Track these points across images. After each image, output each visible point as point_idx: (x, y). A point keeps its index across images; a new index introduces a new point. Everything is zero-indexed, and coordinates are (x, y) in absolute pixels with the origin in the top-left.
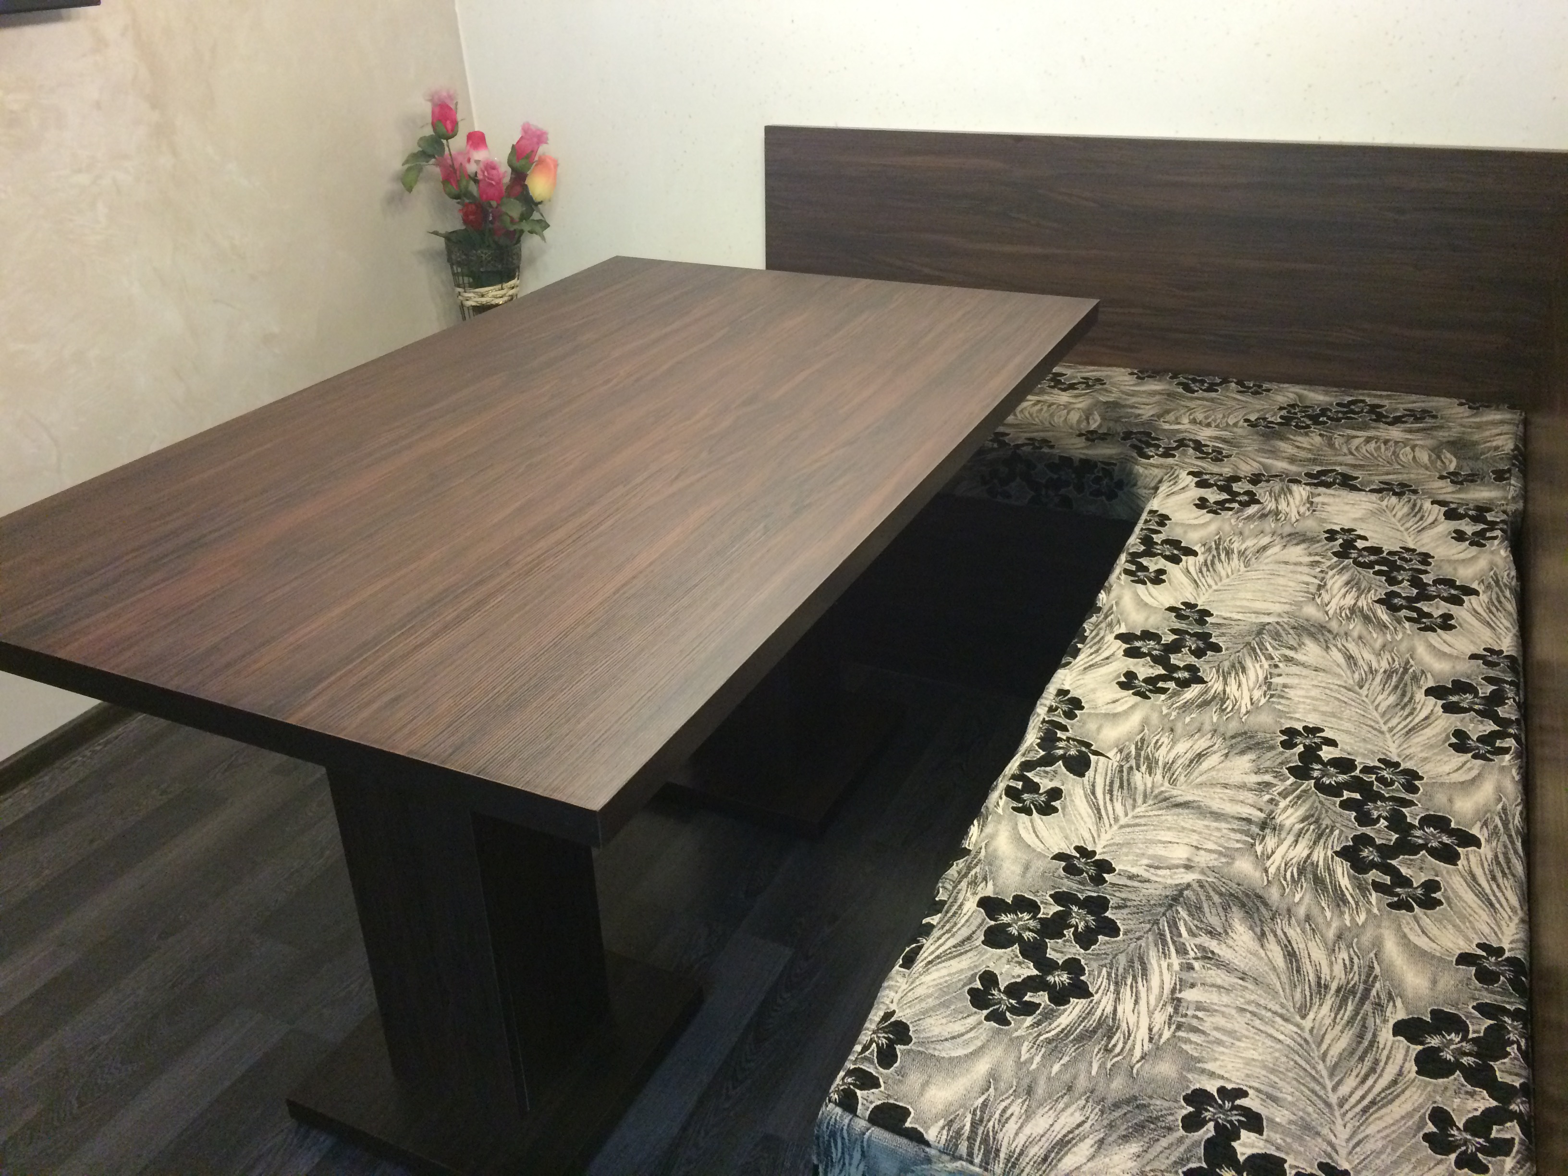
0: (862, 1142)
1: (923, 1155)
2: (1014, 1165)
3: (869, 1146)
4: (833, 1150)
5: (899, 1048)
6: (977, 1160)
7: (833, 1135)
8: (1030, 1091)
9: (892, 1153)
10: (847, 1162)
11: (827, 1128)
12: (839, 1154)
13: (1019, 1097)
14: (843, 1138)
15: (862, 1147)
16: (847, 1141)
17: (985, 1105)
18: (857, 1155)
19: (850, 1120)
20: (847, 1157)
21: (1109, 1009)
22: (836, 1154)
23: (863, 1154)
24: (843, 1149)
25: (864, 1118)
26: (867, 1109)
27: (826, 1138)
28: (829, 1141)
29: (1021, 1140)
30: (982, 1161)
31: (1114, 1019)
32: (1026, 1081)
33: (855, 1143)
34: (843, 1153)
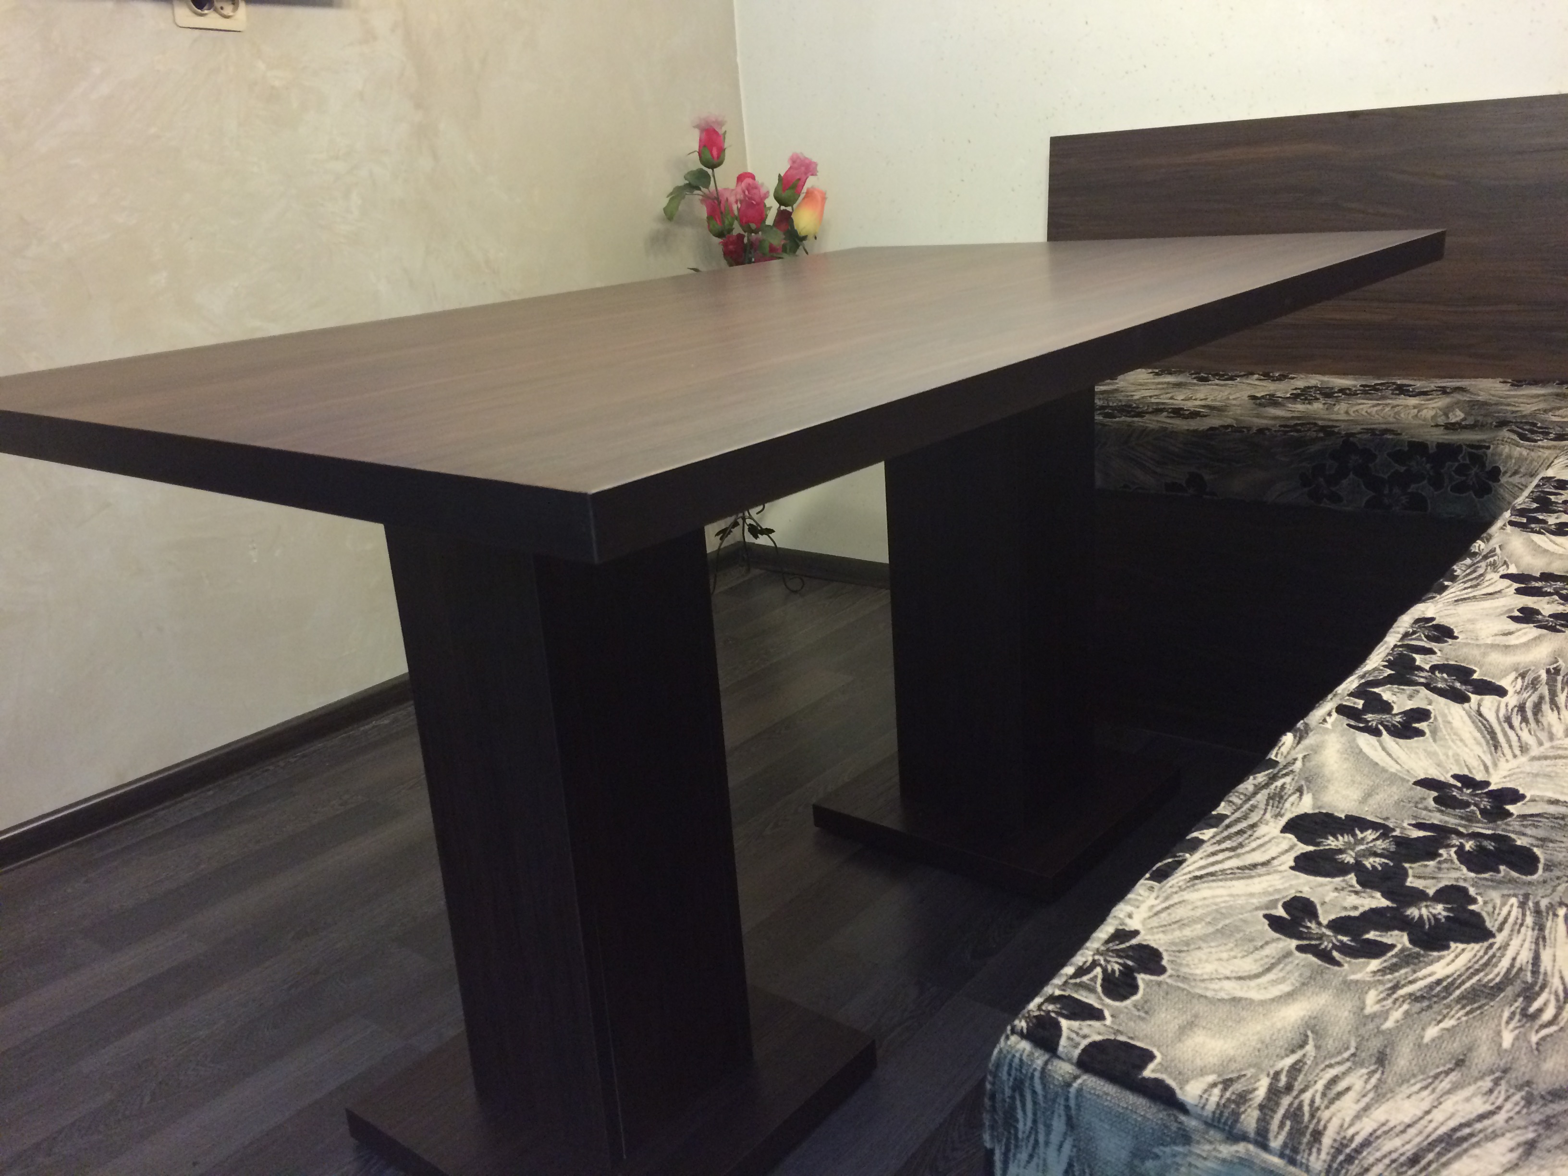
0: (1067, 1099)
1: (1174, 1127)
2: (1350, 1159)
3: (1079, 1106)
4: (1020, 1114)
5: (1142, 979)
6: (1276, 1143)
7: (1018, 1086)
8: (1381, 1060)
9: (1119, 1119)
10: (1041, 1138)
11: (1009, 1074)
12: (1029, 1123)
13: (1362, 1065)
14: (1034, 1092)
15: (1067, 1108)
16: (1040, 1098)
17: (1295, 1069)
18: (1059, 1125)
19: (1046, 1063)
20: (1041, 1128)
21: (1525, 956)
22: (1023, 1125)
23: (1071, 1124)
24: (1035, 1114)
25: (1069, 1060)
26: (1076, 1046)
27: (1008, 1092)
28: (1013, 1098)
29: (1366, 1126)
30: (1285, 1145)
31: (1535, 972)
32: (1376, 1044)
33: (1054, 1101)
34: (1035, 1121)
